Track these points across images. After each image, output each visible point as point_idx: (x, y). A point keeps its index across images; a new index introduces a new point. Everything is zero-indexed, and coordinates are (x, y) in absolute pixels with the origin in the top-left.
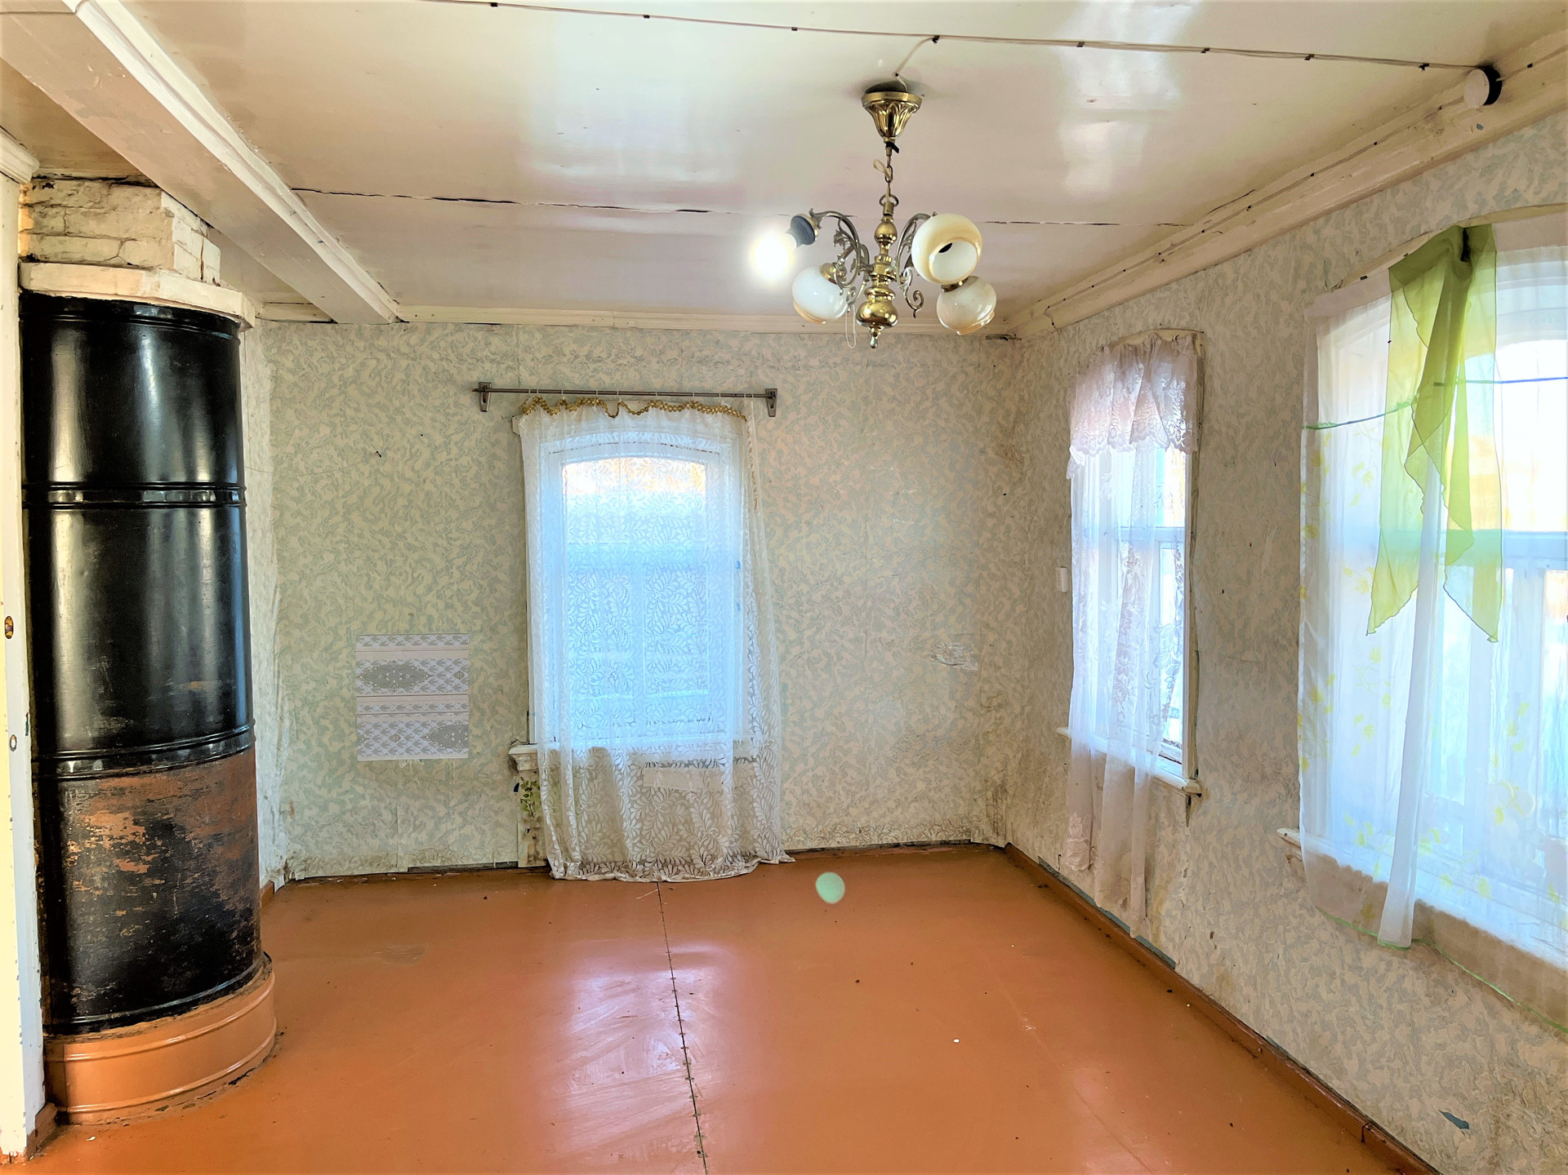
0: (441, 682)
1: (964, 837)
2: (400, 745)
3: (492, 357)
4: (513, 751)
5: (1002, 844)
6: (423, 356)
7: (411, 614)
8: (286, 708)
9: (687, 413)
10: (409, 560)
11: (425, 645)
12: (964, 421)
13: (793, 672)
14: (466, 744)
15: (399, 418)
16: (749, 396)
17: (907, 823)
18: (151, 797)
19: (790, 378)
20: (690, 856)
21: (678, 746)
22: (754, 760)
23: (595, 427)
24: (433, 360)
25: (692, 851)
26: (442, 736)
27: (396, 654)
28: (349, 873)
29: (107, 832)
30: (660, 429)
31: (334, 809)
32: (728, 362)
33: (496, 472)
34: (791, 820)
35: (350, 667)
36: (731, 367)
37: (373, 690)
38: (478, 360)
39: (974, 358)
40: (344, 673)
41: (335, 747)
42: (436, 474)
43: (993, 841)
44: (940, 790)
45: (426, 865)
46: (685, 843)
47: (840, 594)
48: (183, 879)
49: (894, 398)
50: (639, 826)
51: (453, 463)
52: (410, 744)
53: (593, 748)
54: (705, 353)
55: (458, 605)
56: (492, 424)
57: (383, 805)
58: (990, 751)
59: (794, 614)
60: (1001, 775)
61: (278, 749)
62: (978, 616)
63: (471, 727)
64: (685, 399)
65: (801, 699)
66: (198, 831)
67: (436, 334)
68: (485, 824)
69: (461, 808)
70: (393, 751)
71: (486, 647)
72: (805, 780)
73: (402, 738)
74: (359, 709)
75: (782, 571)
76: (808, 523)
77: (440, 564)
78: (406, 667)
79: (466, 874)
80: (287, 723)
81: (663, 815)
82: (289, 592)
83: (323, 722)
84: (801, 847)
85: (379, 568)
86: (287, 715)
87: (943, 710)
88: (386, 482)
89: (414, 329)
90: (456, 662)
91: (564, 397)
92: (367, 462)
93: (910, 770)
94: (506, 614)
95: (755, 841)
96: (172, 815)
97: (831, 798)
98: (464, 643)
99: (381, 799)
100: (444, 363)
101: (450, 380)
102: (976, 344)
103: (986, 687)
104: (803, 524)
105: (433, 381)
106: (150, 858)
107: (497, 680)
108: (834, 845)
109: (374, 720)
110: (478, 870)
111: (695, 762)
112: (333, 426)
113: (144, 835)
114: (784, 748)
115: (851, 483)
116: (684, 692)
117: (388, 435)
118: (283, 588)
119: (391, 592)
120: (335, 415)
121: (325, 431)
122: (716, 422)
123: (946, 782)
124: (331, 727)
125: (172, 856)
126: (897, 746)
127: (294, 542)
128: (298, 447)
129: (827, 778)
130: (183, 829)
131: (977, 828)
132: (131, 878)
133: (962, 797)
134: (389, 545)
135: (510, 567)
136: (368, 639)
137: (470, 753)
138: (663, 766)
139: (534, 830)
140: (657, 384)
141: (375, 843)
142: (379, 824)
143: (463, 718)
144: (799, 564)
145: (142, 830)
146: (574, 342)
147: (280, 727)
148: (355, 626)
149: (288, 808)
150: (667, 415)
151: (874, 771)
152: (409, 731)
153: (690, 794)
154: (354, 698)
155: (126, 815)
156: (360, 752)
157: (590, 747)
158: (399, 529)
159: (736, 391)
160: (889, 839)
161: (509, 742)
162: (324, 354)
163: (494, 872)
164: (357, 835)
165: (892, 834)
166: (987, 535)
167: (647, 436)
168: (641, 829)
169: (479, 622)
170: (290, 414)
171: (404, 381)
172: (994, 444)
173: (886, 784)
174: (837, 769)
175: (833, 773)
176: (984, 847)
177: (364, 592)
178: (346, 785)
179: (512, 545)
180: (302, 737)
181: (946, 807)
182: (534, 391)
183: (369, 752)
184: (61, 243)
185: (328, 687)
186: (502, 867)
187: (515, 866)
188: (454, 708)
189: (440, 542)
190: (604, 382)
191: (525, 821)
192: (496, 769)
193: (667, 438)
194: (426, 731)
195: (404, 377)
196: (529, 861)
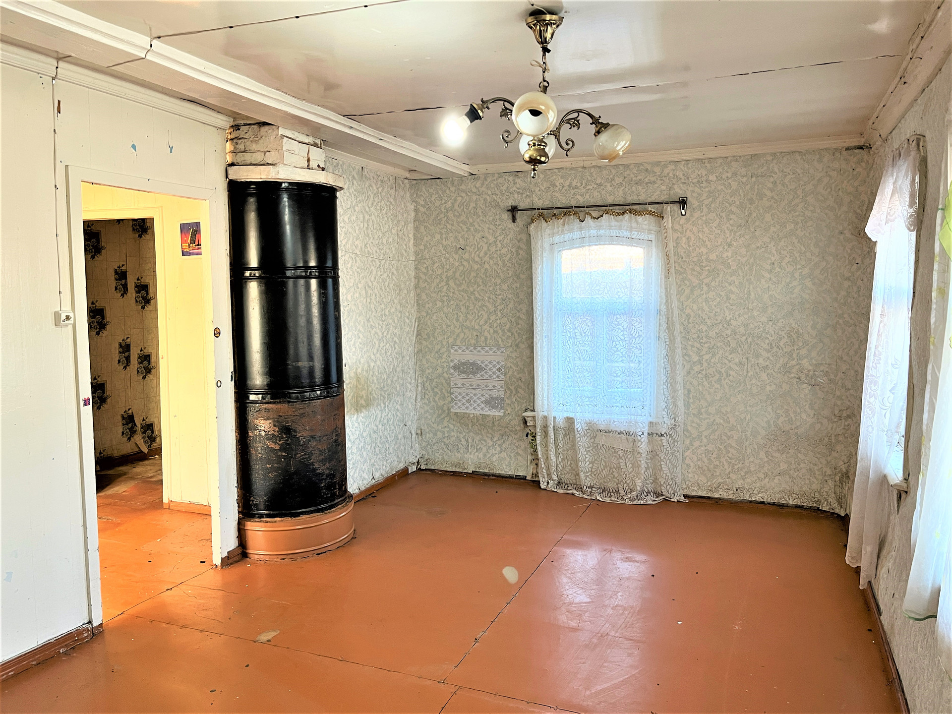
0: (491, 373)
1: (815, 505)
2: (471, 405)
3: (518, 191)
4: (524, 414)
5: (843, 514)
6: (484, 193)
7: (477, 336)
8: (419, 381)
9: (627, 216)
10: (476, 306)
11: (483, 352)
12: (827, 211)
13: (695, 383)
14: (502, 408)
15: (472, 229)
16: (667, 203)
17: (772, 490)
18: (280, 414)
19: (696, 189)
20: (618, 488)
21: (614, 421)
22: (662, 435)
23: (571, 229)
24: (489, 195)
25: (620, 485)
26: (491, 402)
27: (469, 356)
28: (445, 469)
29: (263, 428)
30: (610, 227)
31: (440, 435)
32: (654, 182)
33: (520, 257)
34: (690, 476)
35: (448, 362)
36: (657, 185)
37: (459, 375)
38: (511, 193)
39: (836, 165)
40: (445, 364)
41: (441, 403)
42: (490, 258)
43: (837, 511)
44: (798, 471)
45: (481, 471)
46: (616, 480)
47: (729, 332)
48: (295, 455)
49: (772, 197)
50: (591, 465)
51: (498, 253)
52: (475, 405)
53: (567, 417)
54: (639, 177)
55: (500, 331)
56: (518, 229)
57: (462, 436)
58: (839, 448)
59: (697, 345)
60: (847, 465)
61: (416, 402)
62: (835, 352)
63: (505, 399)
64: (627, 207)
65: (699, 400)
66: (303, 433)
67: (489, 180)
68: (512, 453)
69: (499, 442)
70: (467, 408)
71: (513, 355)
72: (699, 452)
73: (472, 401)
74: (452, 384)
75: (688, 316)
76: (708, 285)
77: (492, 309)
78: (474, 364)
79: (500, 478)
80: (420, 389)
81: (605, 462)
82: (422, 321)
83: (436, 390)
84: (694, 494)
85: (462, 310)
86: (420, 385)
87: (804, 416)
88: (465, 263)
89: (478, 178)
90: (498, 363)
91: (555, 211)
92: (457, 253)
93: (777, 455)
94: (524, 337)
95: (661, 485)
96: (290, 424)
97: (717, 465)
98: (502, 352)
99: (461, 433)
100: (494, 196)
101: (498, 205)
102: (837, 154)
103: (839, 403)
104: (704, 286)
105: (489, 206)
106: (280, 443)
107: (518, 374)
108: (717, 496)
109: (459, 391)
110: (506, 477)
111: (624, 432)
112: (441, 234)
113: (278, 431)
114: (686, 430)
115: (739, 258)
116: (620, 390)
117: (467, 238)
118: (419, 319)
119: (468, 323)
120: (442, 228)
121: (438, 237)
122: (645, 221)
123: (802, 465)
124: (439, 393)
125: (290, 443)
126: (767, 437)
127: (424, 296)
128: (425, 246)
129: (716, 452)
130: (295, 431)
131: (827, 500)
132: (274, 451)
133: (815, 477)
134: (467, 298)
135: (527, 310)
136: (456, 348)
137: (504, 413)
138: (606, 432)
139: (536, 460)
140: (610, 200)
141: (459, 455)
142: (460, 446)
143: (502, 393)
144: (700, 312)
145: (277, 429)
146: (561, 178)
147: (417, 391)
148: (451, 340)
149: (419, 432)
150: (614, 218)
151: (749, 451)
152: (475, 398)
153: (621, 451)
154: (449, 378)
155: (270, 421)
156: (452, 407)
157: (565, 416)
158: (471, 289)
159: (660, 200)
160: (758, 498)
161: (524, 409)
162: (437, 196)
163: (514, 480)
164: (450, 451)
165: (760, 495)
166: (843, 293)
167: (602, 232)
168: (592, 468)
169: (510, 341)
170: (422, 229)
171: (475, 208)
172: (850, 227)
173: (757, 462)
174: (722, 447)
175: (720, 449)
176: (829, 514)
177: (455, 322)
178: (445, 424)
179: (527, 298)
180: (427, 397)
181: (803, 483)
182: (538, 209)
183: (456, 407)
184: (243, 156)
185: (438, 372)
186: (518, 478)
187: (524, 478)
188: (496, 387)
189: (491, 296)
190: (579, 201)
191: (532, 454)
192: (517, 422)
193: (614, 233)
194: (483, 399)
195: (475, 206)
196: (532, 477)
